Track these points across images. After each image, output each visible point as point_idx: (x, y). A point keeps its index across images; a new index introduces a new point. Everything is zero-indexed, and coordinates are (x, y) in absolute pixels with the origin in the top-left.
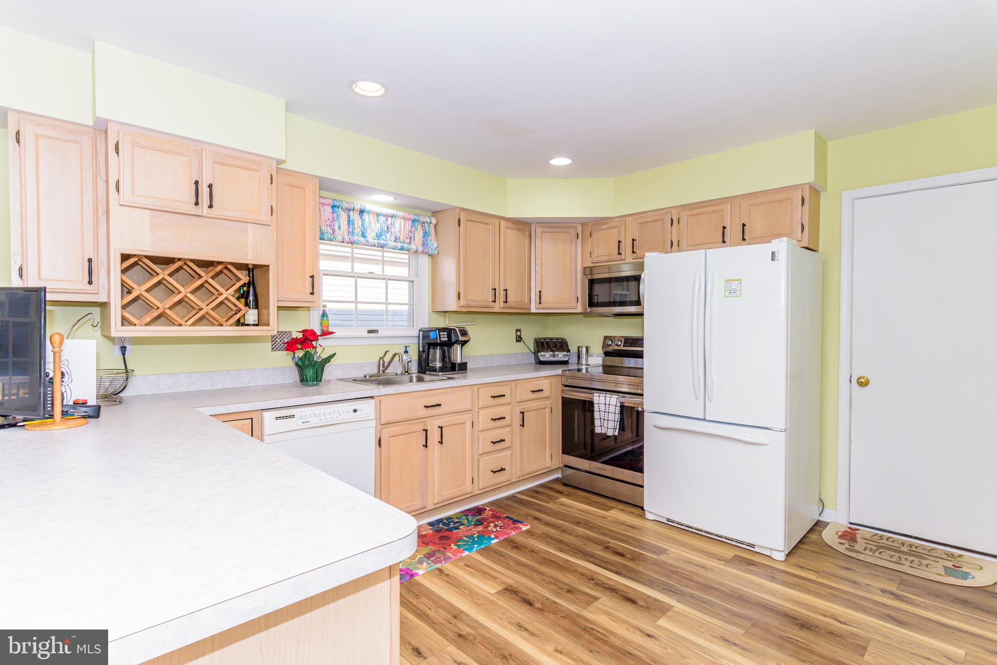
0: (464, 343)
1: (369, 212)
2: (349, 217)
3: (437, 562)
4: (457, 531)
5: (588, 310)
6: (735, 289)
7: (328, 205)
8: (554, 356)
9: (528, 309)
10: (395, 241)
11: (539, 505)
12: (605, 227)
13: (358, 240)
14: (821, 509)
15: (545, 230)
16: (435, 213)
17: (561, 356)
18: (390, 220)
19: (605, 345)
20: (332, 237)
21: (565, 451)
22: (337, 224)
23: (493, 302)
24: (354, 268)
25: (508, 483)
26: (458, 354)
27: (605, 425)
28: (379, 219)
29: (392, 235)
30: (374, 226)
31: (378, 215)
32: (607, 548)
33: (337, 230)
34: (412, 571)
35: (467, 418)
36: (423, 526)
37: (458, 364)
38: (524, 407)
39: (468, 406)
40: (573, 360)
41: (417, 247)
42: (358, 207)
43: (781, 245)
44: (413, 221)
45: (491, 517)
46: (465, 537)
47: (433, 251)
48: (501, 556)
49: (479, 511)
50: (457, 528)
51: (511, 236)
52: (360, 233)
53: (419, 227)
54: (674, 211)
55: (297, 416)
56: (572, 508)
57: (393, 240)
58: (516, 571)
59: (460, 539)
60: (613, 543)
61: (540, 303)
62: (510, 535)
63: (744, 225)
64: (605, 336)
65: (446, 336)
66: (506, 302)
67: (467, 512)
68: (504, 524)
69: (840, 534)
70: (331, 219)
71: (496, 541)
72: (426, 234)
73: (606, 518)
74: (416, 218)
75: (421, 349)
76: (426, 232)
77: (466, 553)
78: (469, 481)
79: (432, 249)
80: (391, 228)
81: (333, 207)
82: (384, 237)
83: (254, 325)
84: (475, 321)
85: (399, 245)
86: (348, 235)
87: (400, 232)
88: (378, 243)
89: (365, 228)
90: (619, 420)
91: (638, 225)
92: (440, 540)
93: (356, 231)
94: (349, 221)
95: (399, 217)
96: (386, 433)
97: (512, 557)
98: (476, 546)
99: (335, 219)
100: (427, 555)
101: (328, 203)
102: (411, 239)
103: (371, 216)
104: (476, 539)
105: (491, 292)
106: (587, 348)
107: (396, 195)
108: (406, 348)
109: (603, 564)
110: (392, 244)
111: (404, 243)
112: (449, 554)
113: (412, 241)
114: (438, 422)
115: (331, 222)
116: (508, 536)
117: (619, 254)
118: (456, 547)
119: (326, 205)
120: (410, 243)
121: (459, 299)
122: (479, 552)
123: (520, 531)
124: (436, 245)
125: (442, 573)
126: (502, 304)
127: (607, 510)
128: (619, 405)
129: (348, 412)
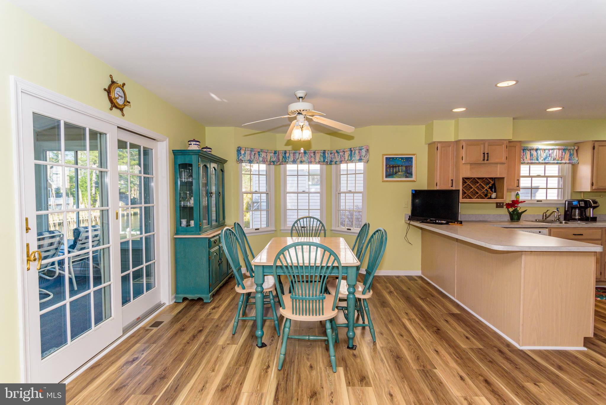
0: (595, 207)
1: (540, 149)
2: (531, 153)
10: (554, 160)
13: (535, 162)
16: (577, 144)
18: (551, 151)
20: (523, 162)
22: (525, 157)
24: (531, 173)
26: (591, 213)
28: (545, 152)
29: (552, 158)
30: (542, 155)
31: (545, 150)
33: (525, 159)
37: (591, 217)
41: (566, 161)
42: (535, 148)
44: (564, 150)
47: (575, 162)
52: (536, 159)
53: (567, 152)
65: (584, 204)
70: (522, 155)
72: (571, 155)
74: (566, 148)
75: (566, 209)
80: (551, 155)
81: (524, 150)
82: (547, 159)
83: (494, 198)
84: (602, 196)
85: (556, 162)
86: (531, 160)
87: (556, 156)
88: (545, 162)
89: (538, 156)
93: (534, 158)
94: (531, 155)
95: (557, 149)
99: (524, 155)
102: (562, 158)
103: (541, 151)
108: (558, 209)
110: (552, 161)
111: (558, 160)
120: (562, 160)
121: (592, 186)
124: (577, 159)
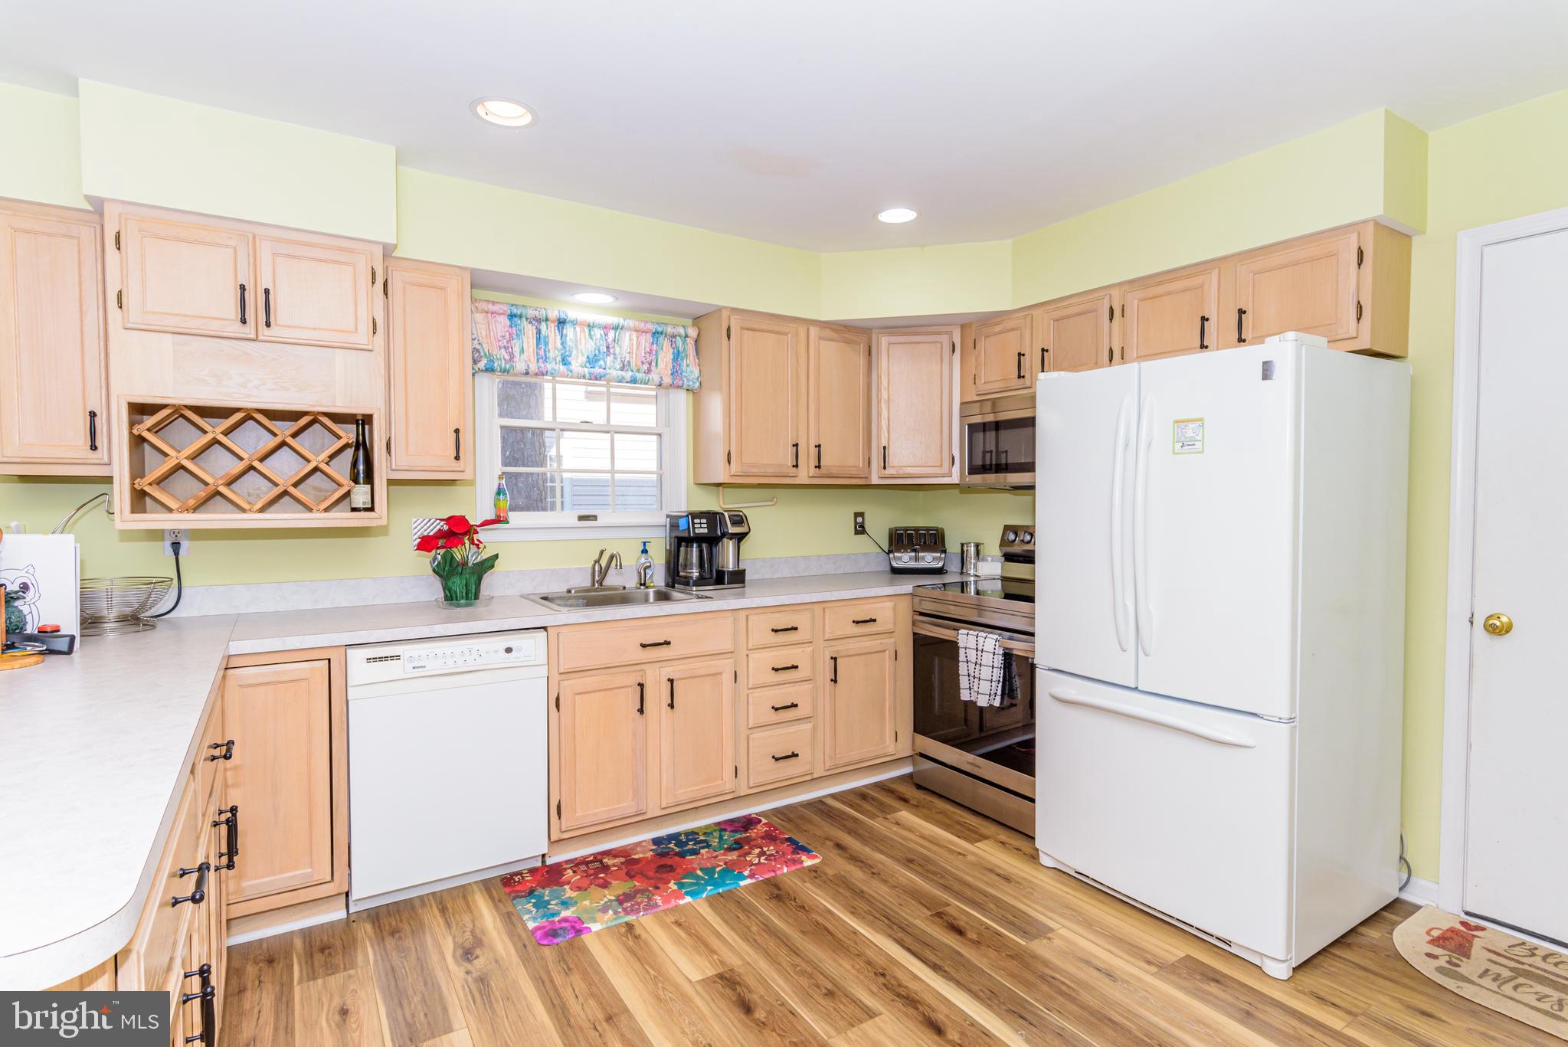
0: (740, 537)
1: (574, 323)
2: (539, 332)
3: (632, 911)
4: (694, 857)
5: (967, 479)
6: (1192, 439)
7: (502, 314)
8: (917, 559)
9: (866, 478)
10: (622, 369)
11: (856, 820)
12: (998, 329)
13: (553, 369)
14: (1405, 876)
15: (893, 339)
16: (697, 320)
17: (929, 559)
18: (611, 334)
19: (1004, 542)
20: (508, 366)
21: (917, 729)
22: (517, 345)
23: (794, 466)
24: (558, 415)
25: (808, 778)
26: (727, 556)
27: (976, 689)
28: (592, 333)
30: (582, 345)
31: (590, 326)
32: (939, 915)
33: (517, 354)
34: (583, 923)
35: (726, 665)
36: (644, 844)
37: (728, 571)
38: (839, 648)
39: (727, 646)
40: (954, 566)
41: (661, 378)
42: (553, 314)
43: (1282, 348)
44: (654, 334)
45: (762, 838)
46: (701, 869)
47: (691, 383)
48: (744, 910)
49: (748, 823)
50: (695, 852)
51: (830, 352)
52: (559, 359)
53: (666, 343)
54: (1115, 292)
55: (405, 656)
56: (910, 831)
57: (618, 367)
58: (755, 944)
59: (690, 873)
60: (957, 907)
61: (885, 468)
62: (778, 873)
63: (1241, 312)
64: (1005, 526)
65: (706, 526)
66: (818, 467)
67: (722, 826)
68: (777, 852)
69: (1436, 933)
70: (507, 337)
71: (749, 881)
72: (677, 356)
73: (964, 855)
74: (660, 329)
75: (668, 547)
76: (678, 351)
77: (688, 899)
78: (729, 772)
79: (688, 380)
80: (614, 347)
81: (512, 316)
82: (602, 362)
83: (364, 510)
84: (775, 500)
85: (628, 375)
86: (538, 361)
87: (629, 353)
88: (590, 373)
89: (567, 349)
90: (1001, 680)
91: (1052, 322)
92: (656, 872)
93: (551, 355)
94: (539, 339)
95: (629, 329)
96: (569, 687)
97: (761, 914)
98: (709, 888)
99: (514, 337)
100: (621, 898)
101: (501, 311)
102: (650, 364)
103: (578, 329)
104: (716, 876)
105: (791, 450)
106: (977, 546)
107: (617, 293)
108: (644, 545)
109: (917, 948)
110: (615, 373)
111: (638, 371)
112: (659, 898)
113: (653, 368)
114: (668, 671)
115: (507, 343)
116: (773, 874)
117: (1020, 377)
118: (675, 887)
119: (499, 314)
120: (649, 371)
121: (729, 463)
122: (711, 901)
123: (798, 867)
124: (697, 372)
125: (631, 933)
126: (813, 471)
127: (973, 841)
128: (1001, 652)
129: (496, 652)
